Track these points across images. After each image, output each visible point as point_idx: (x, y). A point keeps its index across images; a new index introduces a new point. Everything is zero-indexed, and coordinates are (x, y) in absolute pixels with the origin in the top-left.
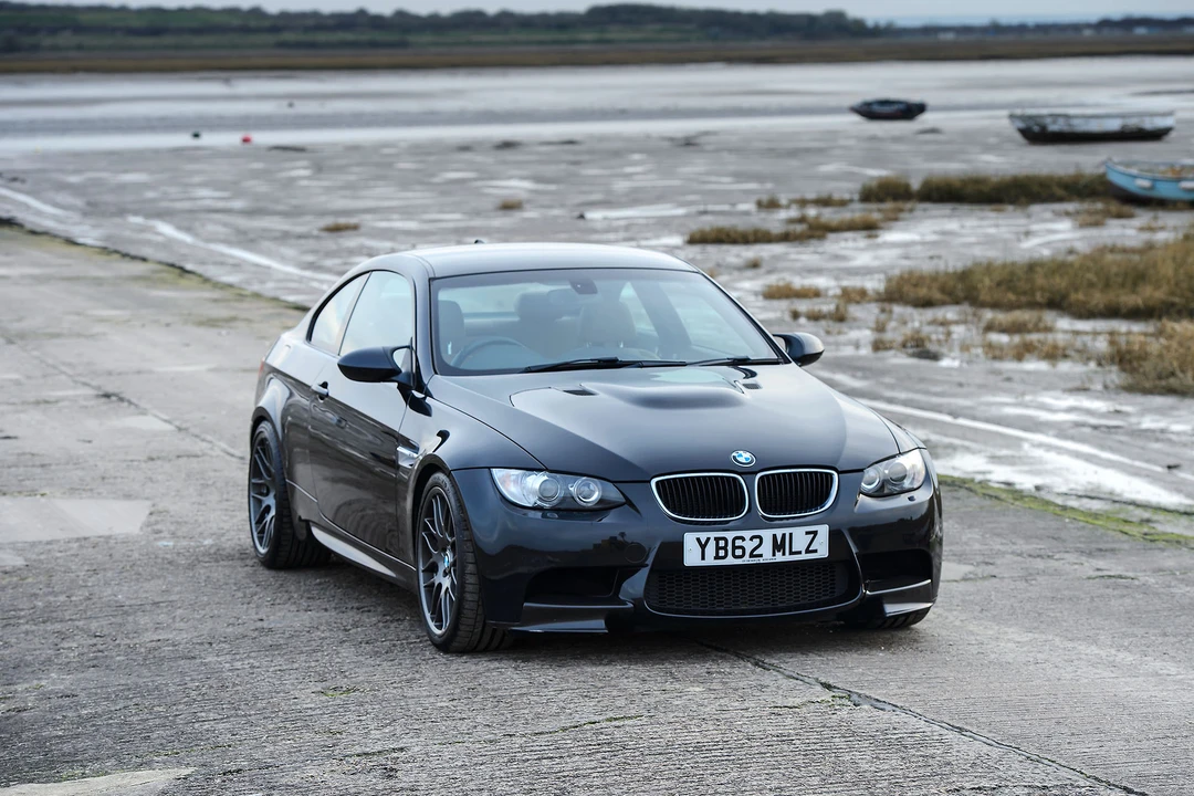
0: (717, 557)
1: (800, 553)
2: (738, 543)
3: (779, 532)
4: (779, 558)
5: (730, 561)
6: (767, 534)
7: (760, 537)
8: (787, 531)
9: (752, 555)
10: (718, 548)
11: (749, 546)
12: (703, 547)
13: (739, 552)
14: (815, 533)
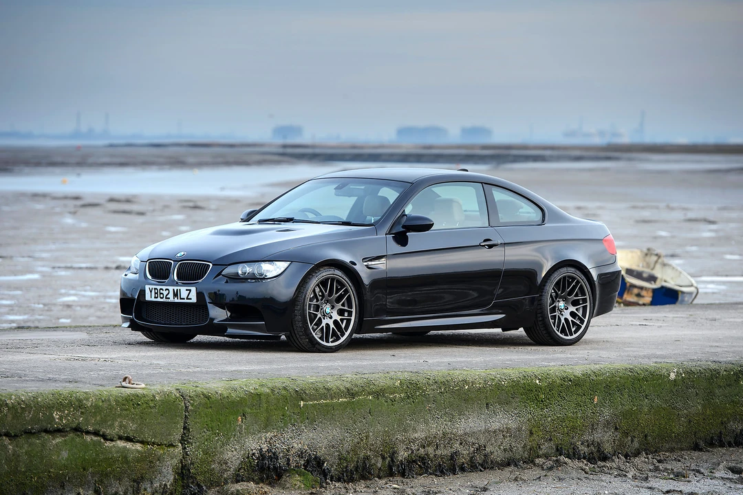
0: (155, 297)
1: (184, 299)
2: (161, 291)
3: (176, 288)
4: (176, 300)
5: (159, 299)
6: (171, 288)
7: (168, 289)
8: (179, 288)
9: (166, 298)
10: (155, 293)
11: (165, 293)
12: (151, 292)
13: (162, 296)
14: (190, 290)
